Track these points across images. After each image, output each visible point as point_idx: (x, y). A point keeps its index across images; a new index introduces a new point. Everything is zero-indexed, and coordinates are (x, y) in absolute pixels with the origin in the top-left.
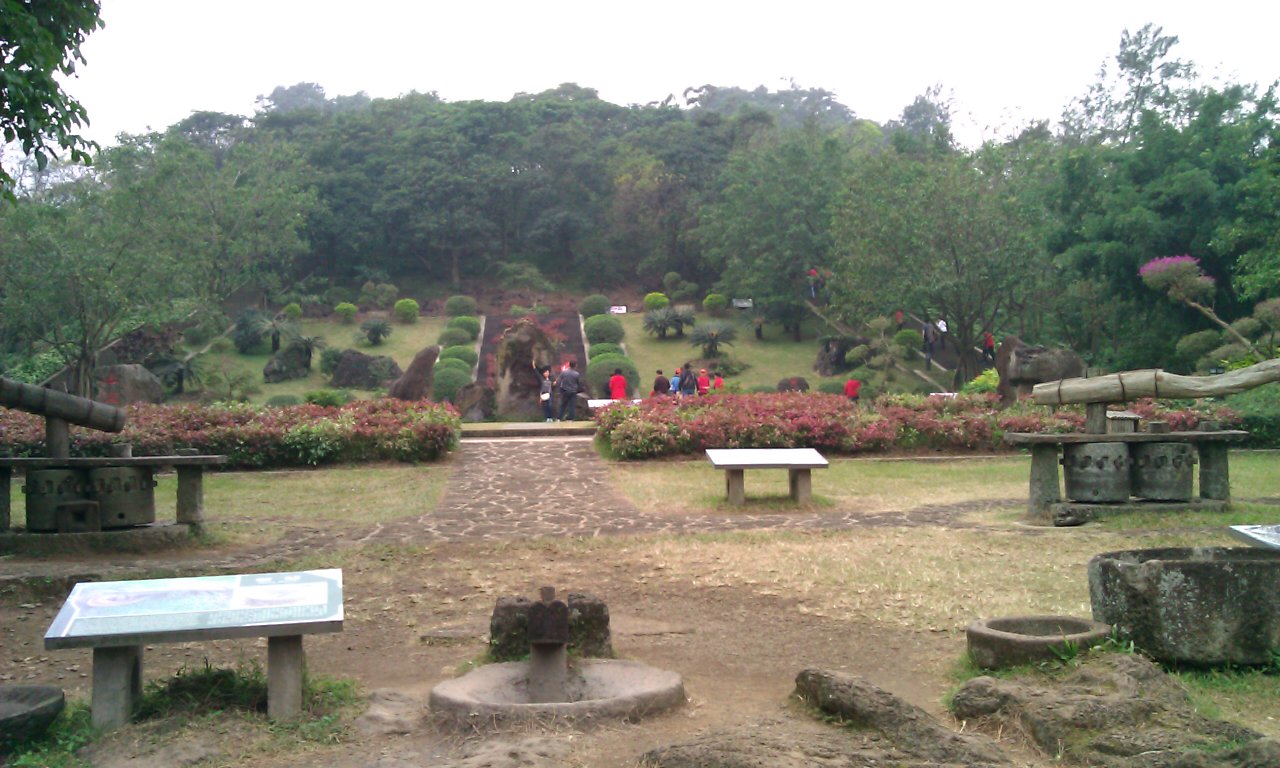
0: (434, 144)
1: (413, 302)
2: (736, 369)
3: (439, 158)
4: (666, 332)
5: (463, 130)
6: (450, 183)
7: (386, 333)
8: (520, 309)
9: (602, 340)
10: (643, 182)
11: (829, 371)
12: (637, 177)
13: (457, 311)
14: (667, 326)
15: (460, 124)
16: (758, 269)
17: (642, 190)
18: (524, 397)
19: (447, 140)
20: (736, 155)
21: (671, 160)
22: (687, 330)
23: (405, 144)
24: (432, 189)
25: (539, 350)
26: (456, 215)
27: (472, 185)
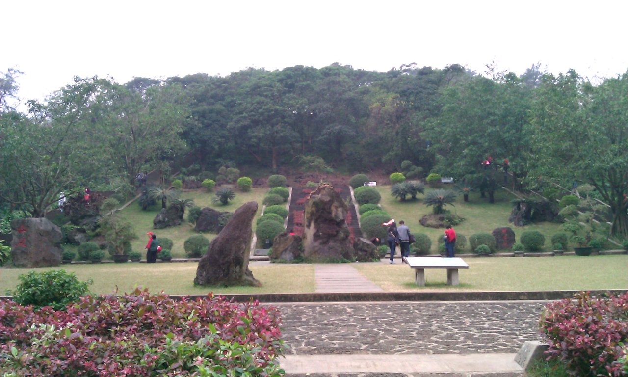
0: (263, 89)
1: (249, 179)
2: (457, 221)
3: (266, 96)
4: (406, 197)
5: (280, 81)
6: (272, 110)
7: (231, 198)
8: (312, 183)
9: (367, 202)
10: (387, 107)
11: (521, 223)
12: (383, 104)
13: (275, 184)
14: (407, 193)
15: (279, 77)
16: (465, 157)
17: (385, 112)
18: (324, 243)
19: (271, 86)
20: (444, 90)
21: (404, 94)
22: (419, 196)
23: (248, 89)
24: (262, 114)
25: (336, 207)
26: (275, 128)
27: (285, 111)
